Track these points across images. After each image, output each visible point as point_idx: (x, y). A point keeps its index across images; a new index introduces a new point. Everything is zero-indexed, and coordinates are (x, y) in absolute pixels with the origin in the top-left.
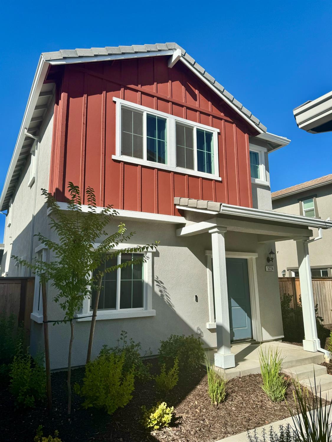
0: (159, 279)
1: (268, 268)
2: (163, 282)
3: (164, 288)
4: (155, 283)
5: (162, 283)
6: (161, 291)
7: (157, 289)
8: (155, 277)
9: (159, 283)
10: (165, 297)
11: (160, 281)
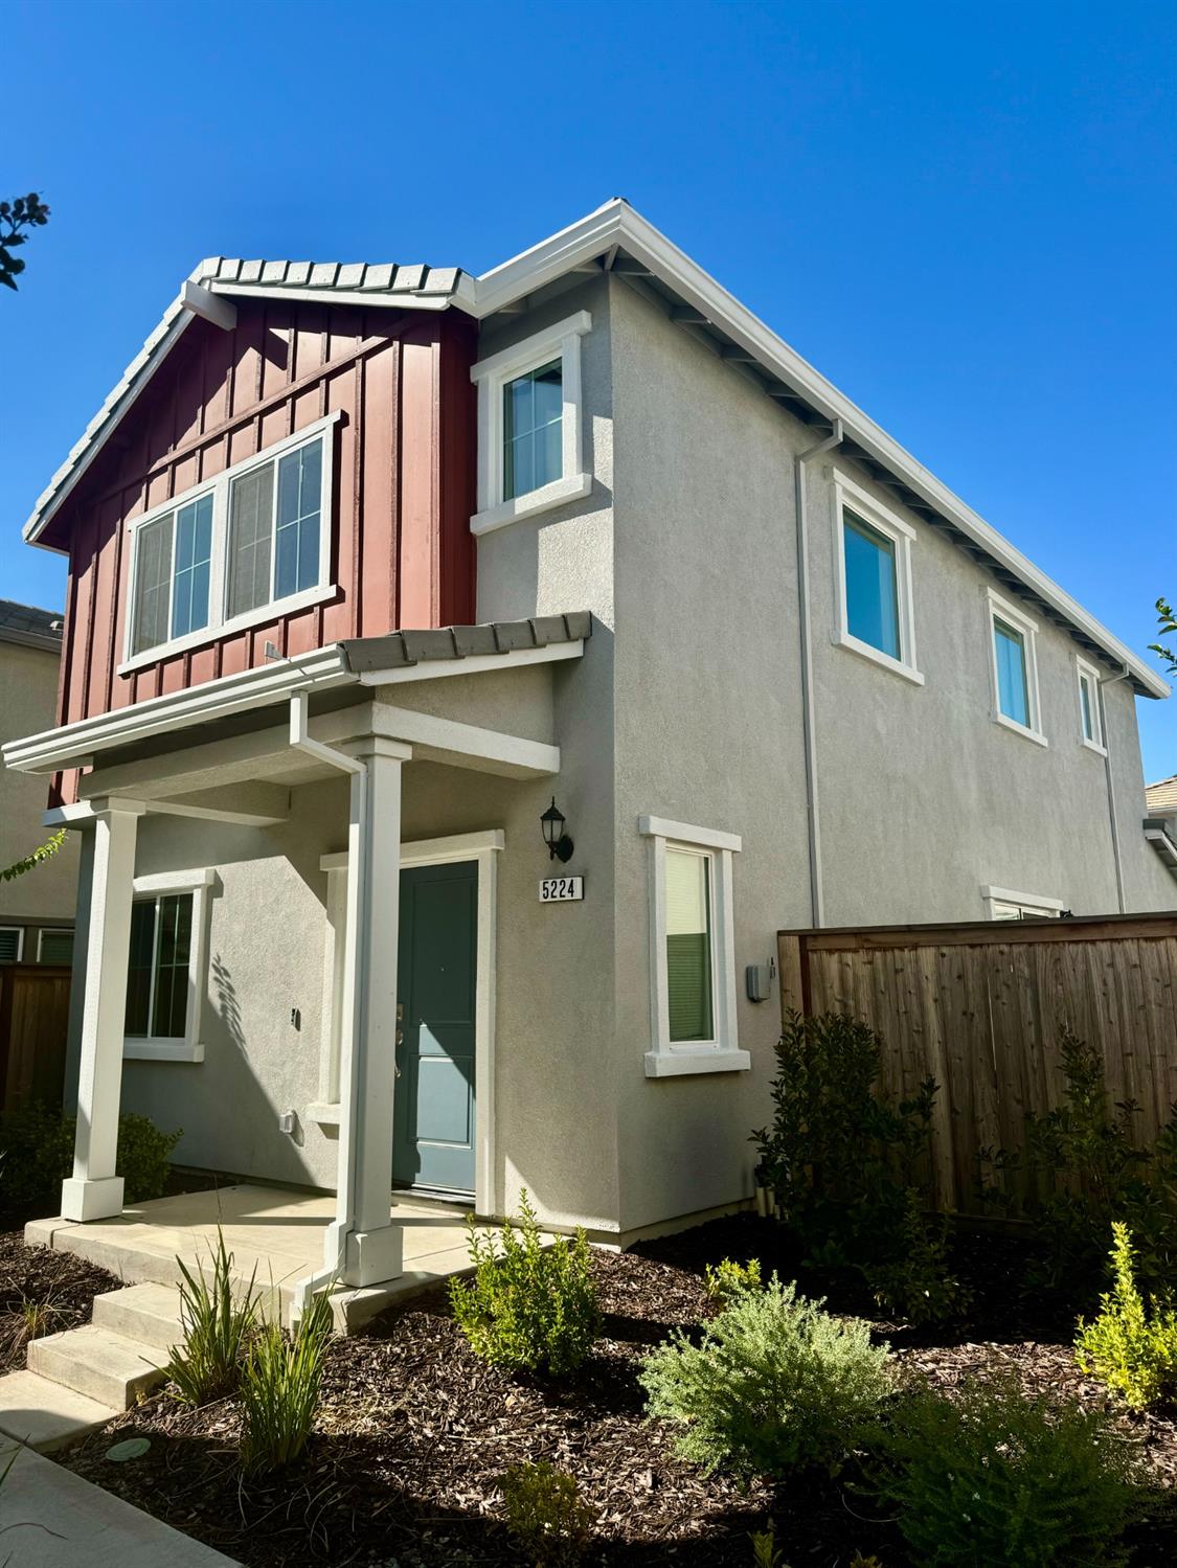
0: (222, 964)
1: (545, 889)
2: (229, 972)
3: (230, 988)
4: (212, 973)
5: (227, 973)
6: (222, 996)
7: (213, 991)
8: (213, 955)
9: (220, 974)
10: (230, 1015)
11: (223, 968)
